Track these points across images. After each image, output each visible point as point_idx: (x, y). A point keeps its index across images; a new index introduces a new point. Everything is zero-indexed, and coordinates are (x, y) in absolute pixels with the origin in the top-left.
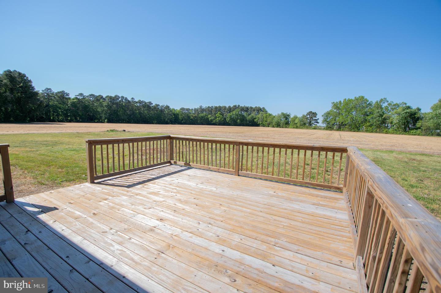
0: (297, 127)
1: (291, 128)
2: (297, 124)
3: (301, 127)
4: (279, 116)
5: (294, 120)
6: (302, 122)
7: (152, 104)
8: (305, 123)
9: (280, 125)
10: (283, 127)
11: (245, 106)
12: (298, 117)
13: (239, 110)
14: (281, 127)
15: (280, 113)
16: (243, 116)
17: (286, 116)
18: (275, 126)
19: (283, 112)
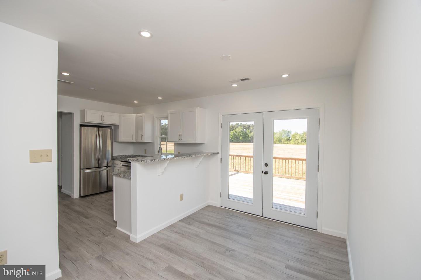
0: (298, 143)
1: (293, 144)
2: (298, 140)
3: (302, 143)
4: (280, 133)
5: (295, 137)
6: (304, 139)
7: (162, 123)
8: (306, 139)
9: (281, 142)
10: (284, 143)
11: (246, 124)
12: (299, 133)
13: (242, 127)
14: (282, 143)
15: (281, 130)
16: (246, 133)
17: (287, 133)
18: (276, 142)
19: (284, 129)
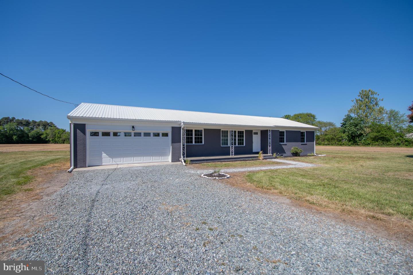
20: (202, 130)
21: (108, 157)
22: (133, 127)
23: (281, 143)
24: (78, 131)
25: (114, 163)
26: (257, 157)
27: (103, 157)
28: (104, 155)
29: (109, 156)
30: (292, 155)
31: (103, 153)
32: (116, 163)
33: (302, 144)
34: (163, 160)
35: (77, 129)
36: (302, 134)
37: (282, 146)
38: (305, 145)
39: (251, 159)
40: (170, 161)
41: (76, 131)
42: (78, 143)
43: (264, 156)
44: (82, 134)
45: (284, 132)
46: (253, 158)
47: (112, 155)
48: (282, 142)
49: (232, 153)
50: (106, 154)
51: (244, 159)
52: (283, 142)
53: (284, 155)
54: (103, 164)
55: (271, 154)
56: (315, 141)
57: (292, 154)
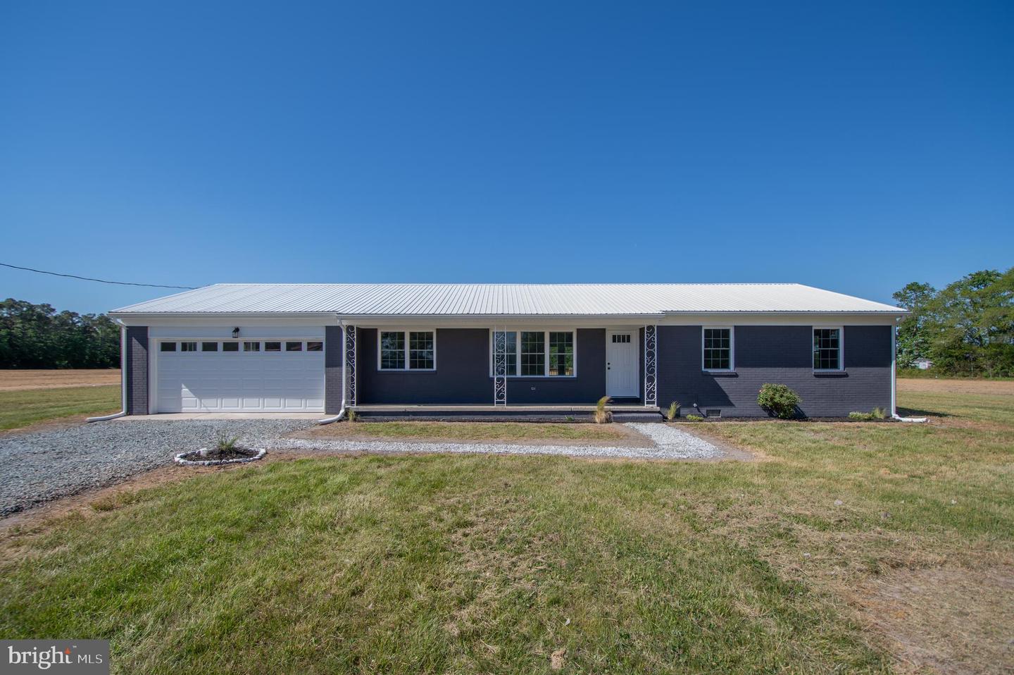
20: (431, 334)
21: (192, 395)
22: (237, 330)
23: (711, 371)
24: (134, 341)
25: (204, 409)
26: (592, 413)
27: (183, 395)
28: (185, 390)
29: (194, 394)
30: (766, 414)
31: (183, 386)
32: (208, 410)
33: (817, 376)
34: (308, 409)
35: (133, 338)
36: (826, 337)
37: (715, 378)
38: (834, 380)
39: (566, 417)
40: (323, 409)
41: (131, 342)
42: (133, 364)
43: (614, 412)
44: (140, 347)
45: (726, 332)
46: (571, 416)
47: (201, 392)
48: (716, 366)
49: (502, 397)
50: (190, 390)
51: (542, 417)
52: (726, 365)
53: (725, 411)
54: (184, 409)
55: (655, 407)
56: (894, 363)
57: (765, 408)
